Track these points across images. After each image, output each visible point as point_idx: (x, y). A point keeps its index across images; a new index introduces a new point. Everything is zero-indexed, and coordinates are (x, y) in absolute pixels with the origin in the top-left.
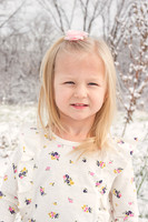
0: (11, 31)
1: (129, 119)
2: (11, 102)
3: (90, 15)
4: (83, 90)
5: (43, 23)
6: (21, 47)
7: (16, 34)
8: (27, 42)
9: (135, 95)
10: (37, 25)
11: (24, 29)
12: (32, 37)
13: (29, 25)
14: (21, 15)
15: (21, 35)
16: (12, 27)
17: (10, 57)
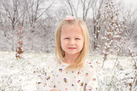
0: (47, 16)
1: (105, 59)
2: (48, 52)
3: (86, 7)
4: (73, 42)
5: (63, 12)
6: (52, 24)
7: (50, 18)
8: (55, 21)
9: (108, 46)
10: (60, 13)
11: (54, 15)
12: (57, 19)
13: (56, 13)
14: (52, 8)
15: (52, 18)
16: (48, 14)
17: (47, 29)
